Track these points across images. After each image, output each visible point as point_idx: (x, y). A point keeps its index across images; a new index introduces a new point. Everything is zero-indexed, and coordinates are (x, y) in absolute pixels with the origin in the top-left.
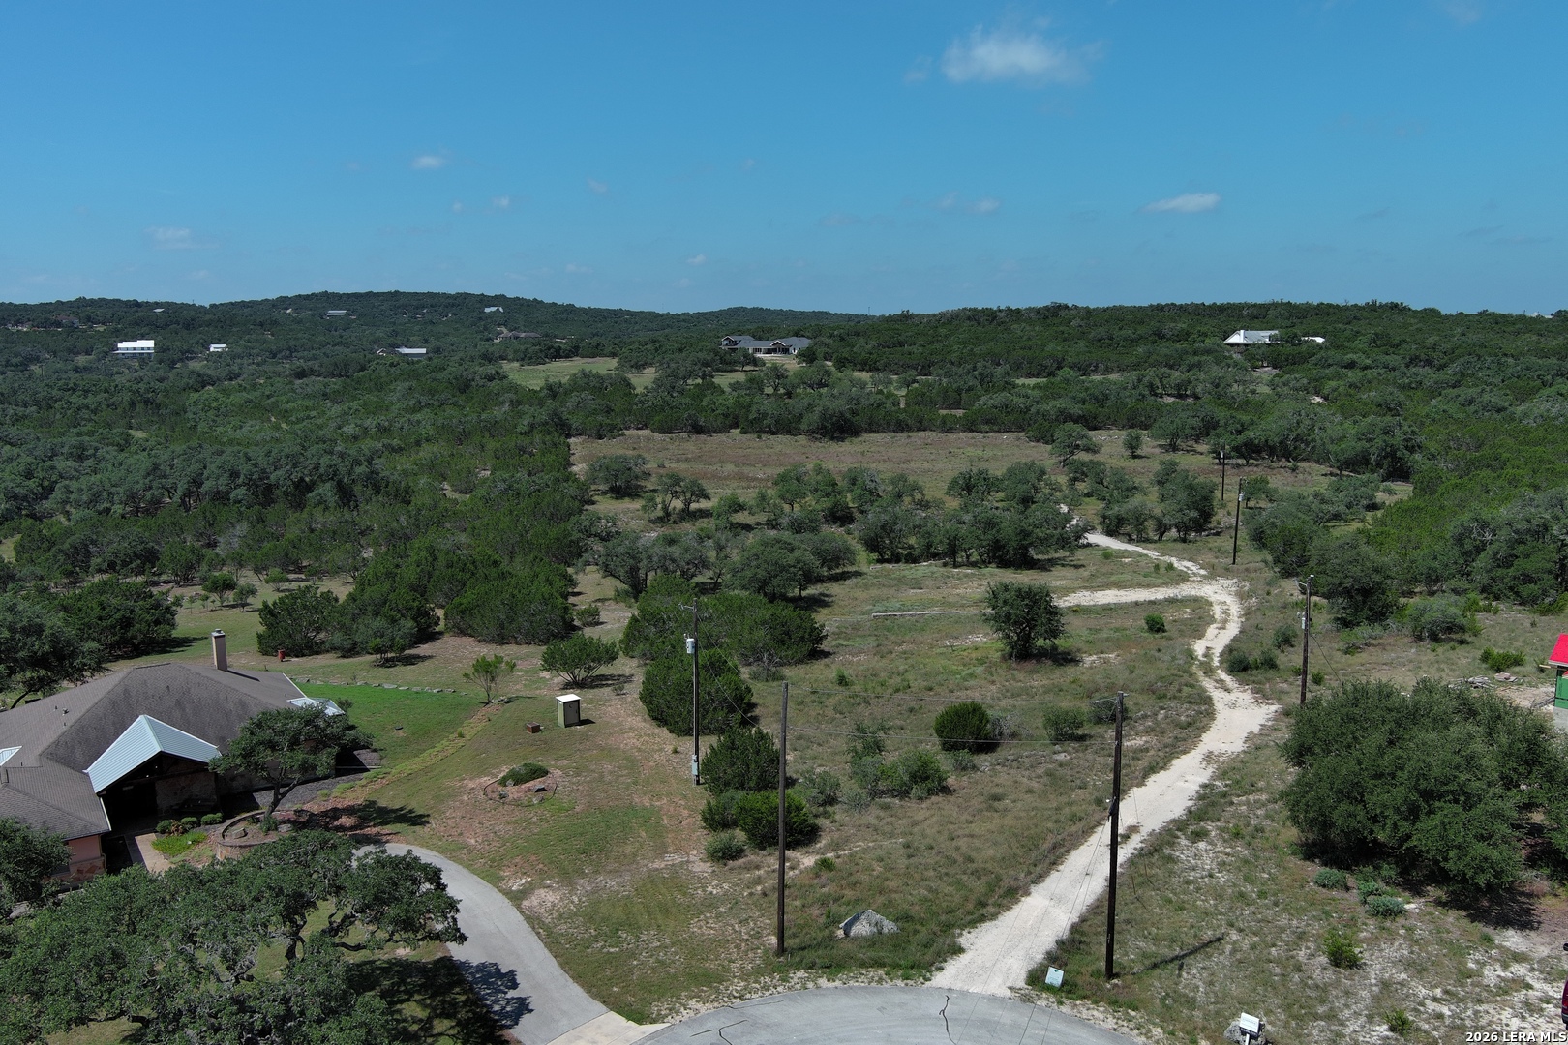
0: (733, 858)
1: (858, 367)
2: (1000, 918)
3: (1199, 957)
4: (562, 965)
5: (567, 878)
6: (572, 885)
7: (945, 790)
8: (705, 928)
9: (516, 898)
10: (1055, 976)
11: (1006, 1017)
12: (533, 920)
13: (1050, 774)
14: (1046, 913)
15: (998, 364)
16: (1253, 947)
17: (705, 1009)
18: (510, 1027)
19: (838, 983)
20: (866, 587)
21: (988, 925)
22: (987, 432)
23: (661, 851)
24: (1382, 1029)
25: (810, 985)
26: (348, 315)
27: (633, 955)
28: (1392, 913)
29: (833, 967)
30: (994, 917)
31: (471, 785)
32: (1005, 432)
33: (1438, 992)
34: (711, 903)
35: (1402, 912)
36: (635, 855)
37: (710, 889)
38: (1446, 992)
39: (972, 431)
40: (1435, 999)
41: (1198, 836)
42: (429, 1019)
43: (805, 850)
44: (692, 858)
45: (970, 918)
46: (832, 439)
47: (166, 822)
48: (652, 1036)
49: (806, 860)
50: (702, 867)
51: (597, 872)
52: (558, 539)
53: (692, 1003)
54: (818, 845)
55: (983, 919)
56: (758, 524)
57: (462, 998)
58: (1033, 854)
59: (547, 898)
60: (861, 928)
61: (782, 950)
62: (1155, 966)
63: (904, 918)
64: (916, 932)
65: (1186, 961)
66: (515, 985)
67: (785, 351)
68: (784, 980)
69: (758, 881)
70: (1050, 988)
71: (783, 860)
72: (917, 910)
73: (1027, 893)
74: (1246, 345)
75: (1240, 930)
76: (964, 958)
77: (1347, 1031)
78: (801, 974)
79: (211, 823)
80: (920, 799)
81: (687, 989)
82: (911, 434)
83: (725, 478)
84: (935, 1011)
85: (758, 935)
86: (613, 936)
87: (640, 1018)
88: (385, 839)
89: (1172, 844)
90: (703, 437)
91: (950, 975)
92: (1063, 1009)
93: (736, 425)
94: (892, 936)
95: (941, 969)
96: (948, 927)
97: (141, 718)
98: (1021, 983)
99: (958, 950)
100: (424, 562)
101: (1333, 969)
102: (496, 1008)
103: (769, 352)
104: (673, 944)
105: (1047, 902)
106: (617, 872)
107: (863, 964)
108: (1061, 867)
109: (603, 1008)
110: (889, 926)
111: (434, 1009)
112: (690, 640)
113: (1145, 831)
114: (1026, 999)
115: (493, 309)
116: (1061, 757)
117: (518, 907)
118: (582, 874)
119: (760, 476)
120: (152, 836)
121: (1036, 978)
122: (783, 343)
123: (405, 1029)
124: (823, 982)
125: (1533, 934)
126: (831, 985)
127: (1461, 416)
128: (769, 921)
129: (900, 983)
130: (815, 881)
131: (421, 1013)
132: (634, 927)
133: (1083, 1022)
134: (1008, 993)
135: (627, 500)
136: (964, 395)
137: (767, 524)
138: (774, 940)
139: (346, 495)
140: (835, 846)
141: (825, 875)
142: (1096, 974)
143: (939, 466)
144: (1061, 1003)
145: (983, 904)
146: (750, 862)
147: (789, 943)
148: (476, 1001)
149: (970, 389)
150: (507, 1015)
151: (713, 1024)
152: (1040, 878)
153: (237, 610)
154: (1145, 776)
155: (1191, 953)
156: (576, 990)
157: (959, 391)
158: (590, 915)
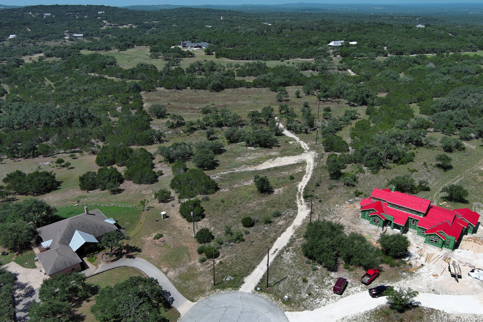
0: (204, 261)
1: (223, 56)
2: (251, 274)
3: (283, 281)
4: (178, 290)
5: (174, 267)
6: (175, 270)
7: (243, 240)
8: (201, 279)
9: (166, 273)
10: (258, 289)
11: (250, 297)
12: (170, 279)
13: (263, 234)
14: (259, 272)
15: (263, 56)
16: (292, 278)
17: (203, 298)
18: (172, 304)
19: (224, 292)
20: (227, 157)
21: (249, 276)
22: (259, 88)
23: (190, 260)
24: (307, 295)
25: (220, 292)
26: (51, 15)
27: (189, 287)
28: (315, 269)
29: (223, 288)
30: (250, 274)
31: (148, 240)
32: (264, 87)
33: (318, 287)
34: (201, 273)
35: (317, 269)
36: (186, 261)
37: (200, 270)
38: (319, 287)
39: (255, 87)
40: (317, 288)
41: (287, 251)
42: (158, 303)
43: (217, 258)
44: (197, 262)
45: (246, 274)
46: (216, 91)
47: (88, 255)
48: (195, 305)
49: (217, 261)
50: (199, 264)
51: (179, 266)
52: (145, 138)
53: (201, 297)
54: (219, 257)
55: (248, 275)
56: (198, 127)
57: (162, 298)
58: (259, 257)
59: (171, 273)
60: (228, 279)
61: (215, 285)
62: (275, 284)
63: (235, 276)
64: (237, 278)
65: (281, 282)
66: (170, 295)
67: (200, 47)
68: (215, 291)
69: (209, 267)
70: (258, 291)
71: (214, 261)
72: (238, 274)
73: (256, 268)
74: (334, 46)
75: (290, 275)
76: (245, 284)
77: (302, 296)
78: (218, 290)
79: (97, 253)
80: (238, 243)
81: (200, 294)
82: (238, 89)
83: (187, 109)
84: (239, 297)
85: (210, 281)
86: (185, 282)
87: (193, 301)
88: (134, 256)
89: (283, 253)
90: (179, 91)
91: (243, 289)
92: (260, 295)
93: (189, 86)
94: (233, 280)
95: (241, 287)
96: (242, 277)
97: (76, 231)
98: (253, 290)
99: (244, 283)
100: (113, 152)
101: (303, 283)
102: (168, 300)
103: (195, 47)
104: (196, 284)
105: (260, 269)
106: (183, 266)
107: (228, 287)
108: (263, 260)
109: (186, 299)
110: (232, 278)
111: (158, 301)
112: (192, 213)
113: (279, 250)
114: (254, 293)
115: (101, 12)
116: (266, 228)
117: (167, 276)
118: (177, 267)
119: (197, 108)
120: (86, 258)
121: (256, 289)
122: (200, 44)
123: (154, 305)
124: (222, 291)
125: (336, 273)
126: (223, 292)
127: (384, 80)
128: (212, 277)
129: (234, 291)
130: (219, 267)
131: (156, 302)
132: (188, 280)
133: (262, 297)
134: (251, 292)
135: (161, 119)
136: (253, 72)
137: (200, 128)
138: (213, 282)
139: (83, 122)
140: (223, 257)
141: (221, 265)
142: (265, 287)
143: (246, 102)
144: (259, 294)
145: (249, 271)
146: (207, 263)
147: (216, 283)
148: (165, 299)
149: (255, 70)
150: (170, 302)
151: (205, 302)
152: (258, 264)
153: (66, 168)
154: (281, 234)
155: (282, 280)
156: (181, 295)
157: (252, 70)
158: (180, 277)
